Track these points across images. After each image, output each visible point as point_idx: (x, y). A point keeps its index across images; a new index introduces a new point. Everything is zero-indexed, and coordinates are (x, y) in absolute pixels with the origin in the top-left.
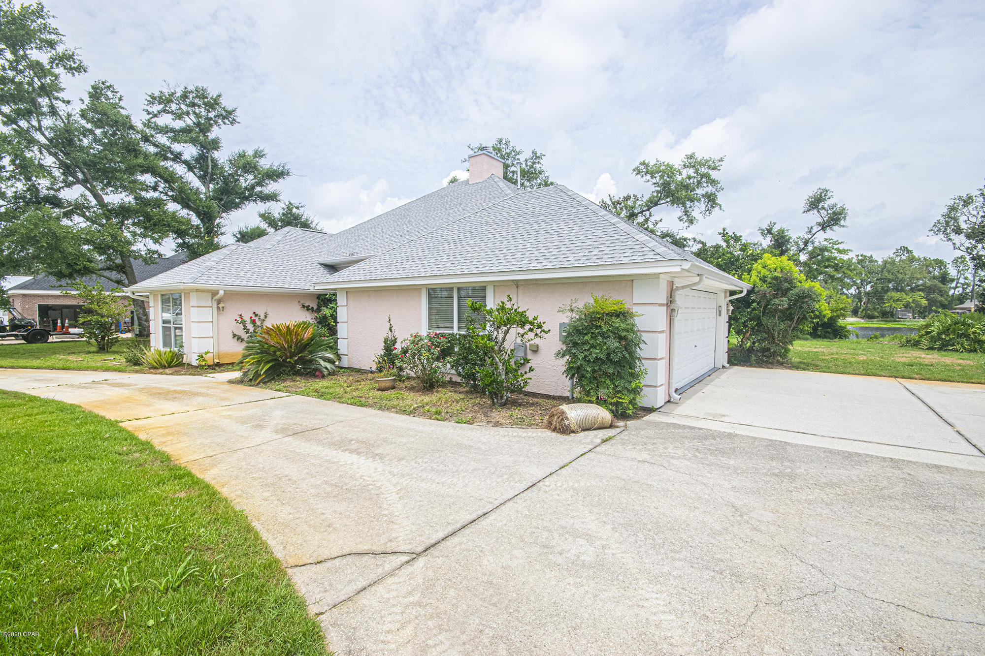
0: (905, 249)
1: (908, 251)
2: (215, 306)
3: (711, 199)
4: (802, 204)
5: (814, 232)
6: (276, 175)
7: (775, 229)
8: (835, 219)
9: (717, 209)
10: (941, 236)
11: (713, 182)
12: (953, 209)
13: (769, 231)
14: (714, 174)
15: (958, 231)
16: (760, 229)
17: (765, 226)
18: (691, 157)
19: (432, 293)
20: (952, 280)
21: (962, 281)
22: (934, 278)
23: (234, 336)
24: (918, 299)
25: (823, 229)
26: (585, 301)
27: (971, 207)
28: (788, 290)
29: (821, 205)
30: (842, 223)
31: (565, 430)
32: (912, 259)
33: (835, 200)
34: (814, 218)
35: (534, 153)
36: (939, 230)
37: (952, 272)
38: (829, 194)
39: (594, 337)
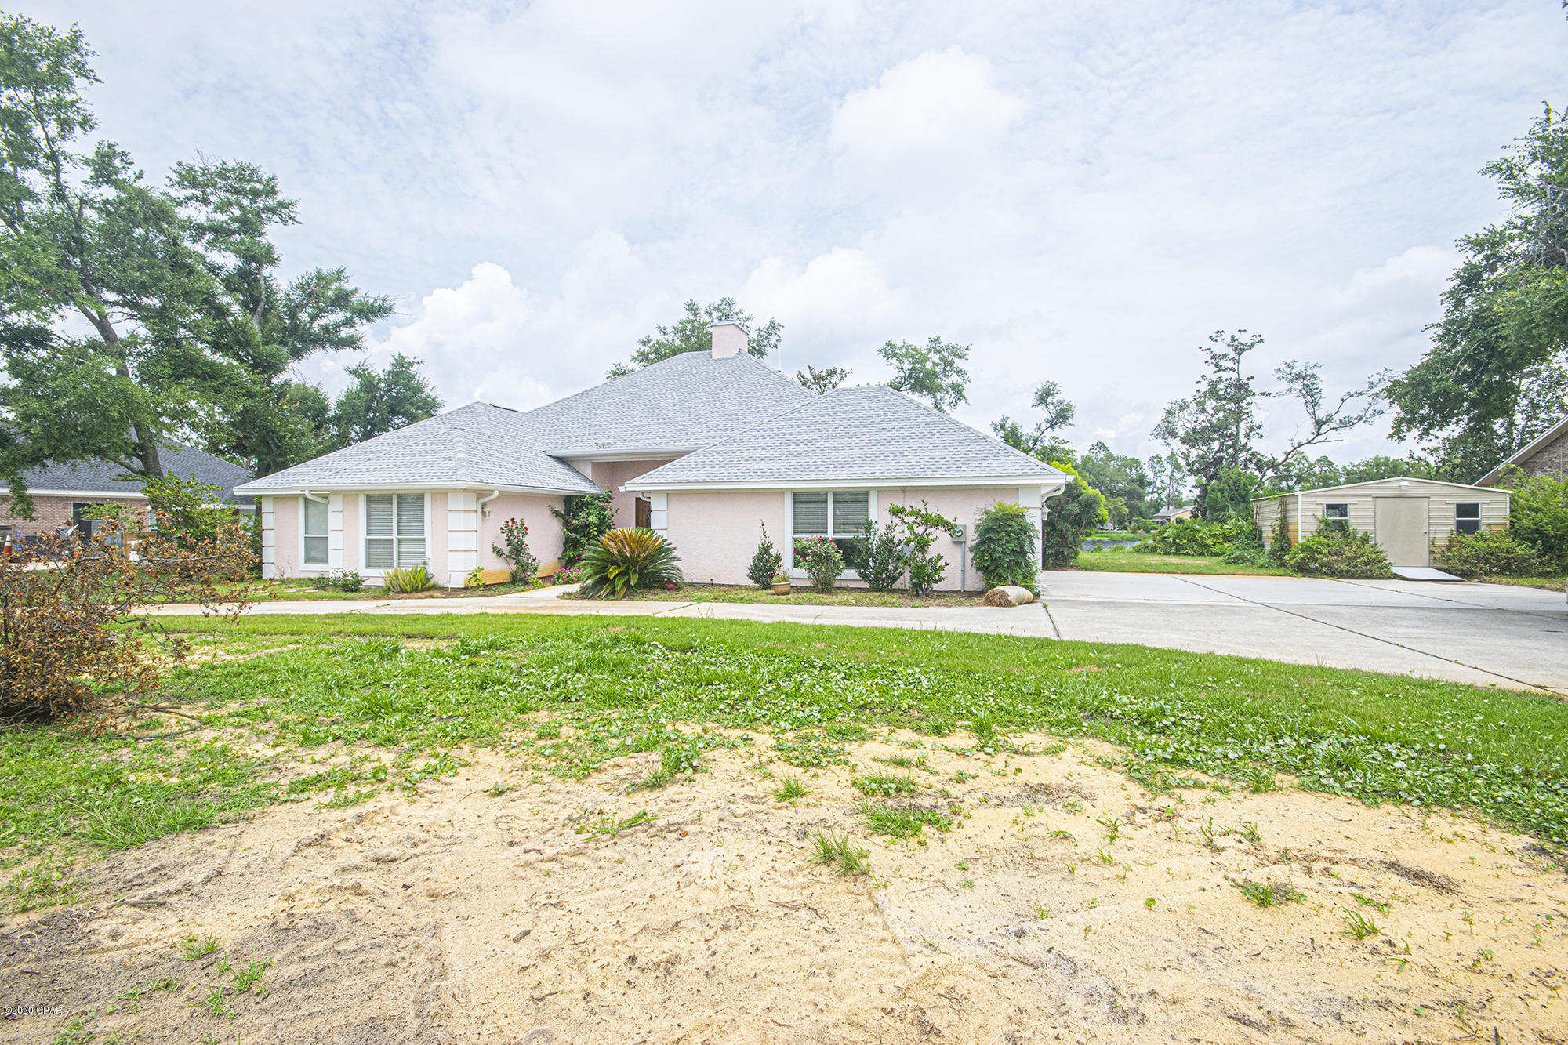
0: (1101, 446)
1: (1106, 449)
2: (480, 510)
3: (957, 390)
4: (1032, 399)
5: (1042, 429)
6: (371, 312)
7: (1008, 425)
8: (1062, 416)
9: (963, 401)
10: (1160, 440)
11: (959, 372)
12: (1170, 413)
13: (1003, 427)
14: (958, 363)
15: (1174, 435)
16: (993, 424)
17: (997, 421)
18: (937, 341)
19: (799, 497)
20: (1150, 484)
21: (1158, 484)
22: (1133, 481)
23: (495, 549)
24: (1119, 505)
25: (1052, 426)
26: (992, 504)
27: (1186, 412)
28: (1078, 496)
29: (1050, 399)
30: (1070, 421)
31: (1008, 604)
32: (1110, 457)
33: (1063, 395)
34: (1043, 414)
35: (772, 322)
36: (1159, 434)
37: (1150, 475)
38: (1058, 389)
39: (1008, 534)
